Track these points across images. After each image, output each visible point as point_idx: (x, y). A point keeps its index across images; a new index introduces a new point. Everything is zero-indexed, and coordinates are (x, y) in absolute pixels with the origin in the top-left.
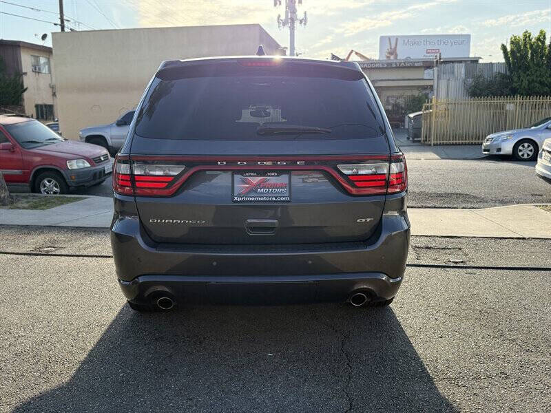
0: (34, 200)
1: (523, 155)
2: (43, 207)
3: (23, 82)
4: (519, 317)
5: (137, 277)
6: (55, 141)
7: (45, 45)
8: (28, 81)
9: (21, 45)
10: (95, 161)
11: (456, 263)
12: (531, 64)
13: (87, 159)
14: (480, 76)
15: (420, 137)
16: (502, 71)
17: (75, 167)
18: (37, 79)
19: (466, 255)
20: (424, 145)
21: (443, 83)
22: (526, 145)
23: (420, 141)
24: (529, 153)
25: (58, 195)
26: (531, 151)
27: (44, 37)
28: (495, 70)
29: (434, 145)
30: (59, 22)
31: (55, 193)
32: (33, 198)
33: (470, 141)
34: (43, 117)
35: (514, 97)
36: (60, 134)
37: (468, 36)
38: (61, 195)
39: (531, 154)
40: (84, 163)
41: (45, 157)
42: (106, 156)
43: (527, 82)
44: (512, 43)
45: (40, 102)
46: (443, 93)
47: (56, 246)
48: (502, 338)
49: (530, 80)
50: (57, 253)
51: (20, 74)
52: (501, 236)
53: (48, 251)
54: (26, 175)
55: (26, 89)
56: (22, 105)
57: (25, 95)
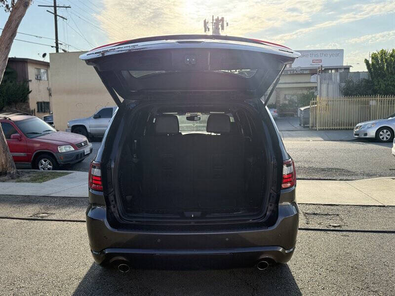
0: (34, 175)
1: (383, 138)
2: (40, 180)
3: (28, 87)
4: (380, 272)
5: (104, 249)
6: (50, 132)
7: (45, 61)
8: (32, 86)
9: (28, 61)
10: (78, 146)
11: (335, 227)
12: (387, 73)
13: (72, 145)
14: (350, 82)
15: (309, 124)
16: (366, 78)
17: (64, 151)
18: (38, 84)
19: (342, 220)
20: (312, 130)
21: (324, 86)
22: (385, 131)
23: (308, 127)
24: (388, 137)
25: (51, 171)
26: (389, 135)
27: (44, 55)
28: (361, 77)
29: (319, 130)
30: (55, 45)
31: (49, 169)
32: (34, 173)
33: (345, 127)
34: (42, 111)
35: (375, 95)
36: (54, 127)
37: (342, 51)
38: (54, 171)
39: (389, 137)
40: (70, 148)
41: (42, 144)
42: (85, 143)
43: (384, 86)
44: (373, 58)
45: (40, 100)
46: (324, 93)
47: (48, 212)
48: (368, 289)
49: (387, 84)
50: (49, 218)
51: (26, 81)
52: (367, 204)
53: (42, 217)
54: (29, 157)
55: (31, 91)
56: (28, 103)
57: (30, 95)
